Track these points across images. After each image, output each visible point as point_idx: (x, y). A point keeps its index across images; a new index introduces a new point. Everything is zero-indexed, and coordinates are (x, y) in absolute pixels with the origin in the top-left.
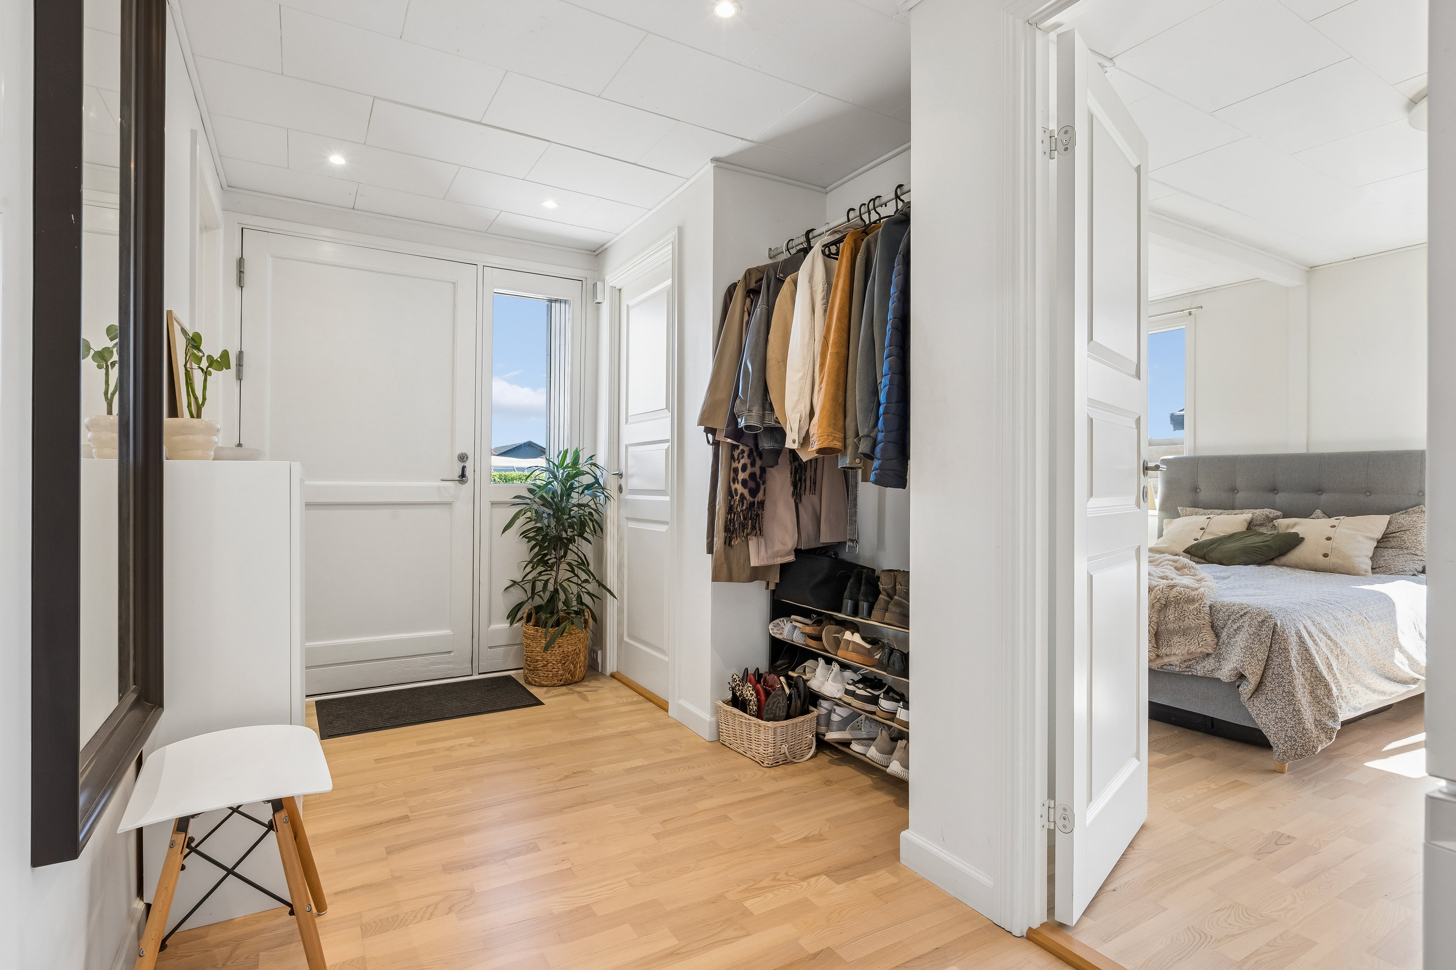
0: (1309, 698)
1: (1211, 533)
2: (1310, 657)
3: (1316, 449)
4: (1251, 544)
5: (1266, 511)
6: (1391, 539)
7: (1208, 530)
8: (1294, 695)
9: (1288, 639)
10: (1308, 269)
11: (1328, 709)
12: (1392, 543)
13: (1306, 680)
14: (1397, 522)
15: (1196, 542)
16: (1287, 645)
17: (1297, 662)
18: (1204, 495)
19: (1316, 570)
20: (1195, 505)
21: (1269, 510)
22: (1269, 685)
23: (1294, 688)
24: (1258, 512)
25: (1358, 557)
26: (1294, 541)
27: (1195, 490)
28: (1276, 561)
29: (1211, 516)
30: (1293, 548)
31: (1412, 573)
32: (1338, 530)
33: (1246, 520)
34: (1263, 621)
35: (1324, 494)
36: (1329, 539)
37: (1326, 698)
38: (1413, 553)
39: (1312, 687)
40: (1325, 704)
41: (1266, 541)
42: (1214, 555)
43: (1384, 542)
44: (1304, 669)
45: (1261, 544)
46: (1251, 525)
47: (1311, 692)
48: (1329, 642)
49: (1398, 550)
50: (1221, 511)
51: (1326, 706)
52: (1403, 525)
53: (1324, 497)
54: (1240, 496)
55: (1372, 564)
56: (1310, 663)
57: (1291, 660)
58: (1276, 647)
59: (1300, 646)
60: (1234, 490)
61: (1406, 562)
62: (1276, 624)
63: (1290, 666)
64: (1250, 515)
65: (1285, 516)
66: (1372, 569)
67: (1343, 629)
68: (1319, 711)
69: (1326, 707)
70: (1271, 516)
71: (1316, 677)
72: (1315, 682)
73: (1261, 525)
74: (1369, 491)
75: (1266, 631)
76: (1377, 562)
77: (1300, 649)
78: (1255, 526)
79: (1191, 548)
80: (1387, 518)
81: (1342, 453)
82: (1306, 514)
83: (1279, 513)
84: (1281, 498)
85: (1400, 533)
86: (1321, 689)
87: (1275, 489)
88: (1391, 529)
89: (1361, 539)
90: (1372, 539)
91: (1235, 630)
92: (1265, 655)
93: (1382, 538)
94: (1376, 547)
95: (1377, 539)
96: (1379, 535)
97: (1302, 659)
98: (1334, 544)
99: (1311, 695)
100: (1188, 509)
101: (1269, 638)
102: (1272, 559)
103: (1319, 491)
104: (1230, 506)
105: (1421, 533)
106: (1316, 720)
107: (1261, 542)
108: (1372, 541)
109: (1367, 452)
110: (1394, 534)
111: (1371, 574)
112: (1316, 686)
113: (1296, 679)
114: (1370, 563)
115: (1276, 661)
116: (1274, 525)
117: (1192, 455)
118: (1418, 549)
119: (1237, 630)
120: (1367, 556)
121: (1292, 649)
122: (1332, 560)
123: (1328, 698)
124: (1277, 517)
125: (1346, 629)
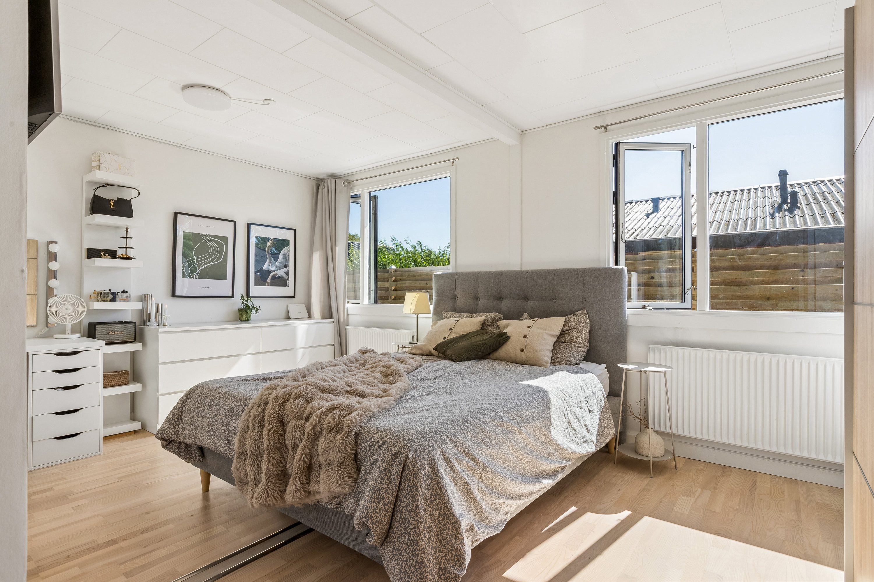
0: (435, 542)
1: (456, 333)
2: (441, 491)
3: (526, 268)
4: (474, 342)
5: (494, 314)
6: (565, 335)
7: (454, 331)
8: (418, 543)
9: (418, 474)
10: (521, 133)
11: (454, 552)
12: (566, 338)
13: (433, 520)
14: (569, 322)
15: (444, 340)
16: (416, 481)
17: (425, 500)
18: (460, 302)
19: (516, 363)
20: (455, 310)
21: (495, 313)
22: (397, 532)
23: (418, 535)
24: (488, 315)
25: (542, 351)
26: (504, 338)
27: (455, 298)
28: (491, 356)
29: (458, 319)
30: (501, 346)
31: (575, 362)
32: (532, 329)
33: (480, 322)
34: (397, 453)
35: (529, 301)
36: (525, 337)
37: (453, 538)
38: (578, 346)
39: (439, 528)
40: (451, 546)
41: (484, 340)
42: (449, 353)
43: (561, 338)
44: (433, 507)
45: (481, 342)
46: (484, 325)
47: (438, 535)
48: (471, 463)
49: (569, 344)
50: (467, 314)
51: (454, 548)
52: (573, 324)
53: (530, 304)
54: (481, 303)
55: (552, 356)
56: (440, 498)
57: (418, 500)
58: (405, 485)
59: (431, 479)
60: (477, 298)
61: (573, 353)
62: (407, 457)
63: (417, 507)
64: (484, 317)
65: (505, 318)
66: (552, 360)
67: (491, 442)
68: (445, 556)
69: (452, 550)
70: (496, 318)
71: (445, 515)
72: (443, 521)
73: (491, 325)
74: (554, 299)
75: (397, 467)
76: (555, 354)
77: (431, 482)
78: (487, 326)
79: (438, 347)
80: (563, 319)
81: (539, 270)
82: (517, 317)
83: (501, 316)
84: (505, 304)
85: (571, 330)
86: (449, 528)
87: (501, 298)
88: (566, 327)
89: (545, 336)
90: (553, 336)
91: (371, 465)
92: (392, 497)
93: (560, 335)
94: (556, 342)
95: (557, 335)
96: (558, 333)
97: (432, 495)
98: (528, 341)
99: (438, 538)
100: (448, 313)
101: (398, 475)
102: (489, 354)
103: (526, 298)
104: (472, 311)
105: (583, 330)
106: (440, 569)
107: (481, 341)
108: (553, 338)
109: (554, 269)
110: (567, 332)
111: (550, 365)
112: (444, 525)
113: (421, 522)
114: (550, 354)
115: (405, 501)
116: (498, 325)
117: (454, 271)
118: (581, 342)
119: (373, 464)
120: (548, 350)
121: (421, 485)
122: (527, 354)
123: (456, 538)
124: (500, 319)
125: (493, 442)
